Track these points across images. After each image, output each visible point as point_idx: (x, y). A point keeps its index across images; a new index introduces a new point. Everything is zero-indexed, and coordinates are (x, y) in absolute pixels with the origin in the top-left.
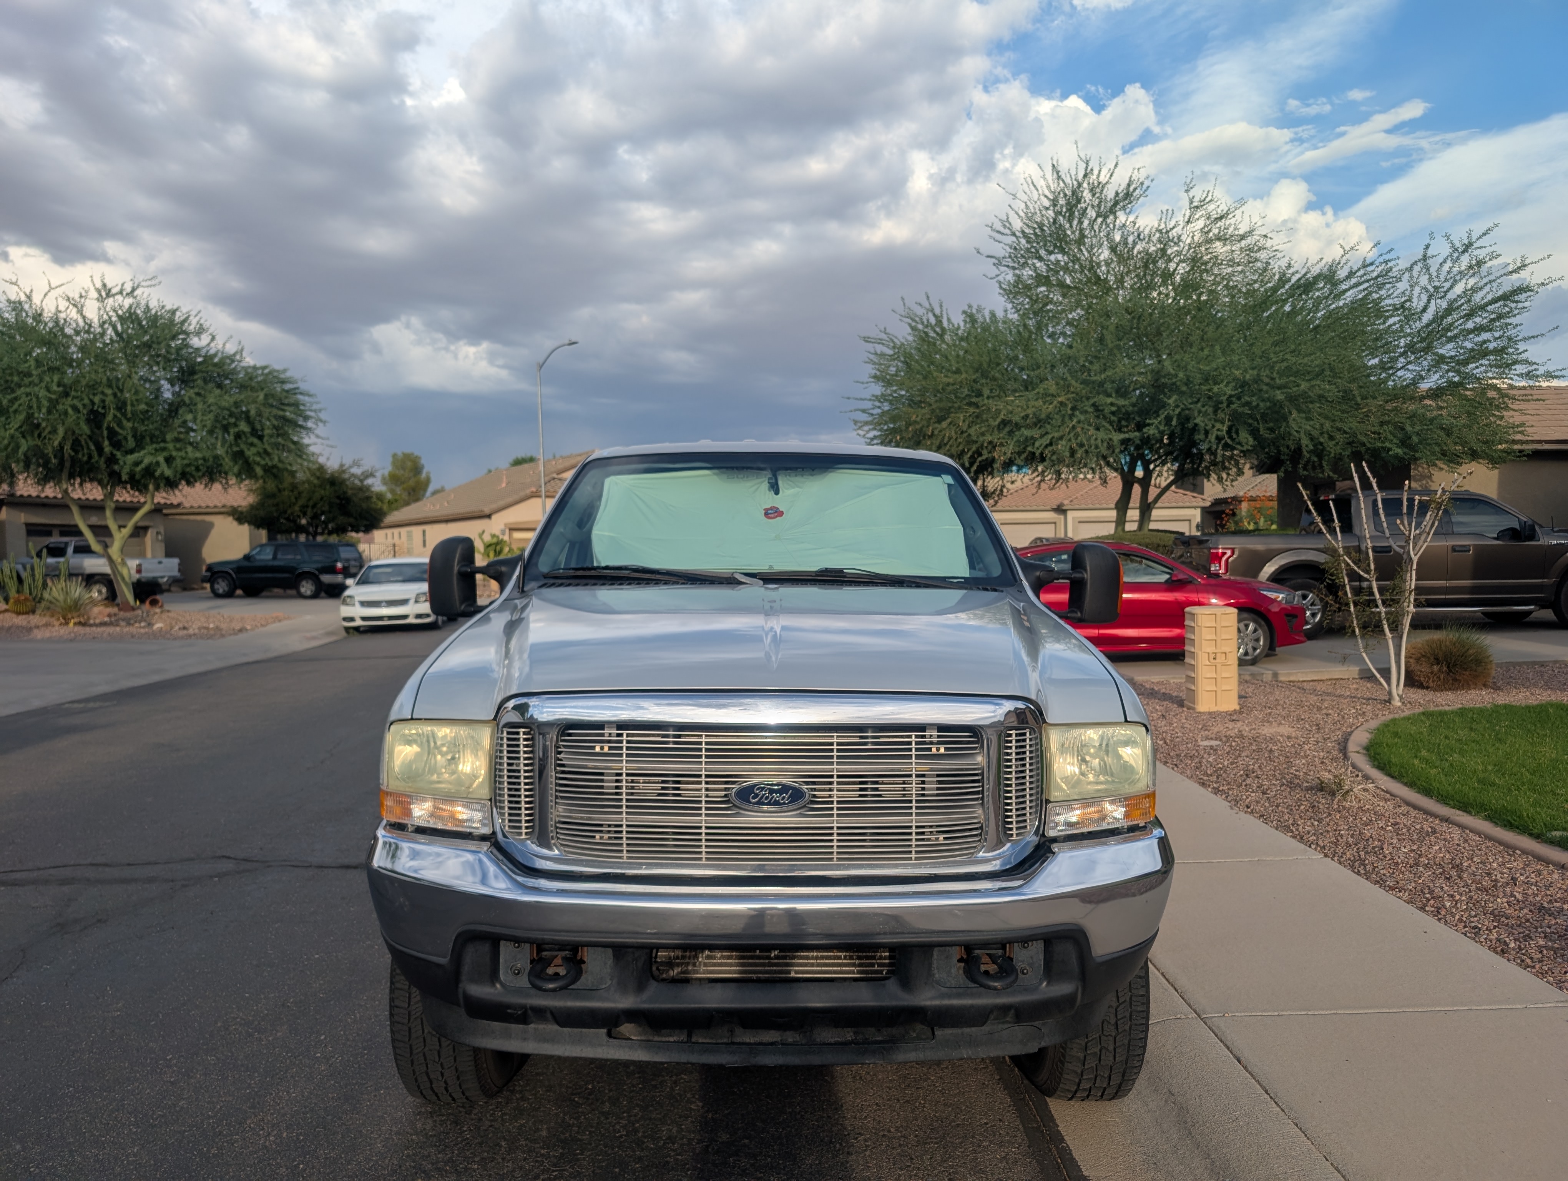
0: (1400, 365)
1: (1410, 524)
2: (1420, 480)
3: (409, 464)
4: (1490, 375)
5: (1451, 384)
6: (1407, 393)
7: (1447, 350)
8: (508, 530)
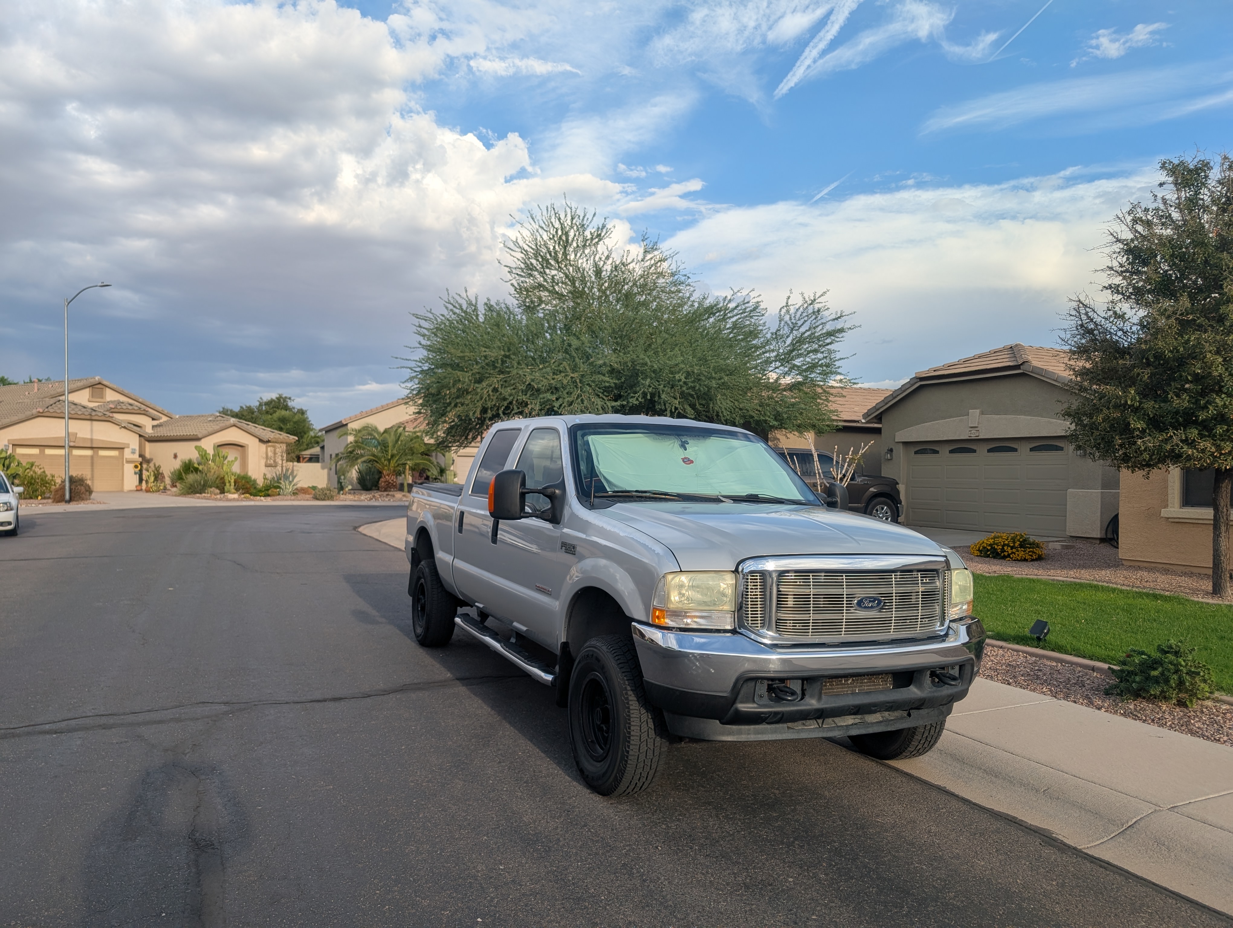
0: (770, 369)
1: (837, 472)
2: (773, 441)
4: (818, 379)
5: (799, 383)
6: (775, 387)
7: (798, 362)
8: (11, 446)
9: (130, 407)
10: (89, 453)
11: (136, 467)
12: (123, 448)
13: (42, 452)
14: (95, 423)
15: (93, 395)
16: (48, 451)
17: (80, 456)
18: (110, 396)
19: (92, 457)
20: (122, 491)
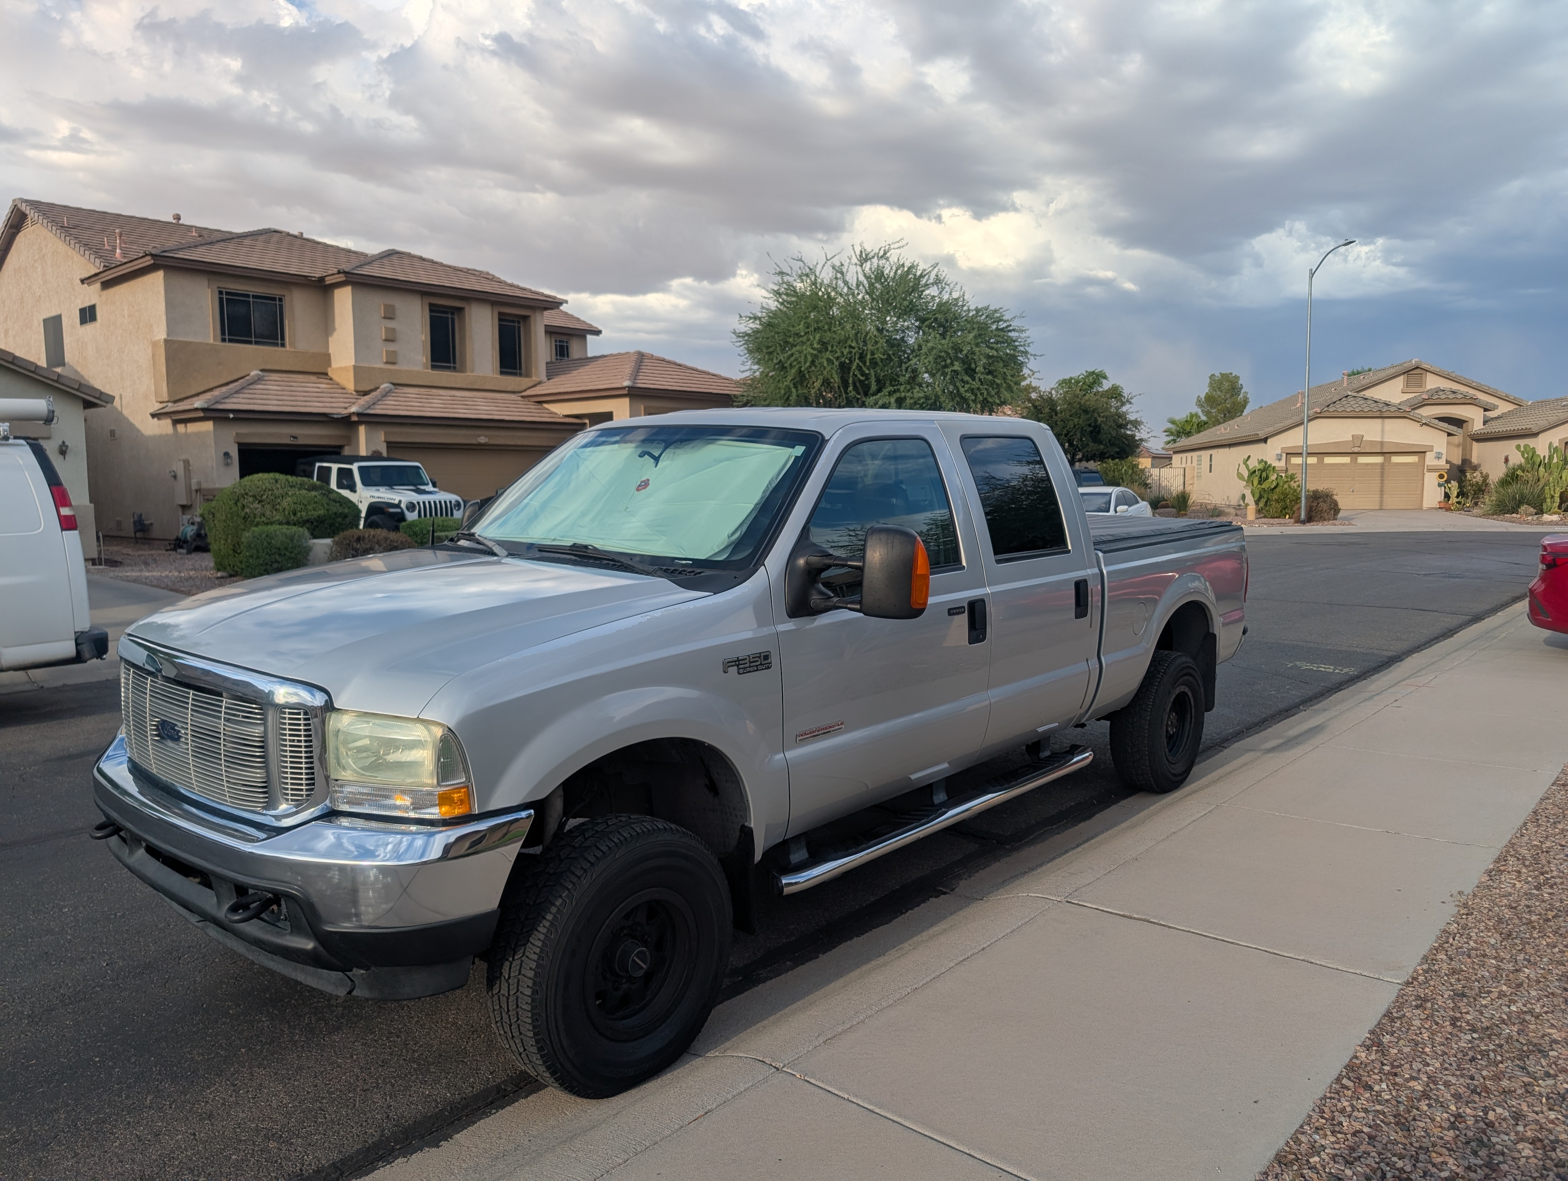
3: (1226, 385)
8: (1284, 455)
9: (1451, 396)
10: (1379, 459)
11: (1441, 476)
12: (1425, 452)
13: (1321, 461)
14: (1387, 420)
15: (1408, 384)
16: (1328, 460)
17: (1367, 464)
18: (1432, 382)
19: (1382, 465)
20: (1420, 509)
